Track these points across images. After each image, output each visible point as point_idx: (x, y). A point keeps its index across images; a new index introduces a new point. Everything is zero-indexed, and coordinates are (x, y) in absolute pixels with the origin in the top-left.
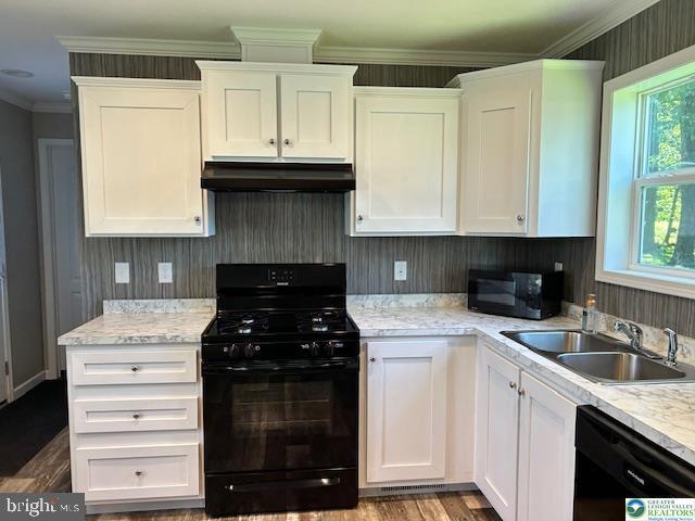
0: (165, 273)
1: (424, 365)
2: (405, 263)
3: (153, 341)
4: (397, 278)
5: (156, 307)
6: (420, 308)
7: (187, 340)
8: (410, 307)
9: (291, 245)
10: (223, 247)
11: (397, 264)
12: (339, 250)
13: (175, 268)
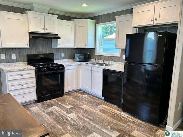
0: (14, 56)
1: (73, 70)
2: (63, 53)
3: (26, 69)
4: (62, 56)
5: (12, 64)
6: (66, 61)
7: (33, 69)
8: (65, 62)
9: (42, 50)
10: (27, 50)
11: (62, 53)
12: (51, 51)
13: (16, 55)
